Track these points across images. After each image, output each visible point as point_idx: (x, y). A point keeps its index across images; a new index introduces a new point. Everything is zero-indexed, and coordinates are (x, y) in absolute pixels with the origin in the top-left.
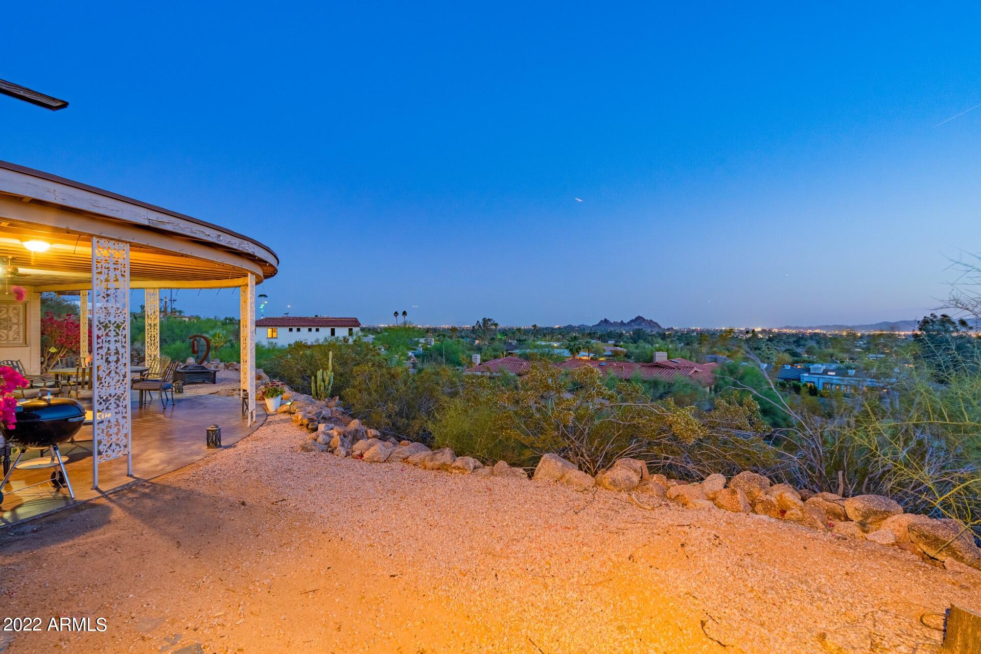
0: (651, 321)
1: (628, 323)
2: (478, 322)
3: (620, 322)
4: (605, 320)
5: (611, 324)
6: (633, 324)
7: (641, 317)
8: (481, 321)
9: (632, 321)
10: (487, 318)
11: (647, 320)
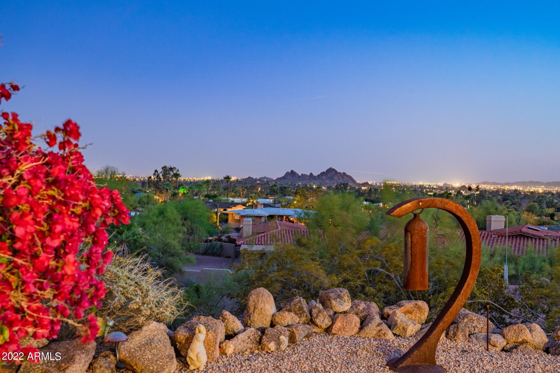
0: (344, 174)
1: (318, 176)
2: (156, 171)
3: (308, 174)
4: (292, 171)
5: (299, 177)
6: (324, 177)
7: (334, 170)
8: (160, 170)
9: (323, 174)
10: (168, 166)
11: (340, 173)
